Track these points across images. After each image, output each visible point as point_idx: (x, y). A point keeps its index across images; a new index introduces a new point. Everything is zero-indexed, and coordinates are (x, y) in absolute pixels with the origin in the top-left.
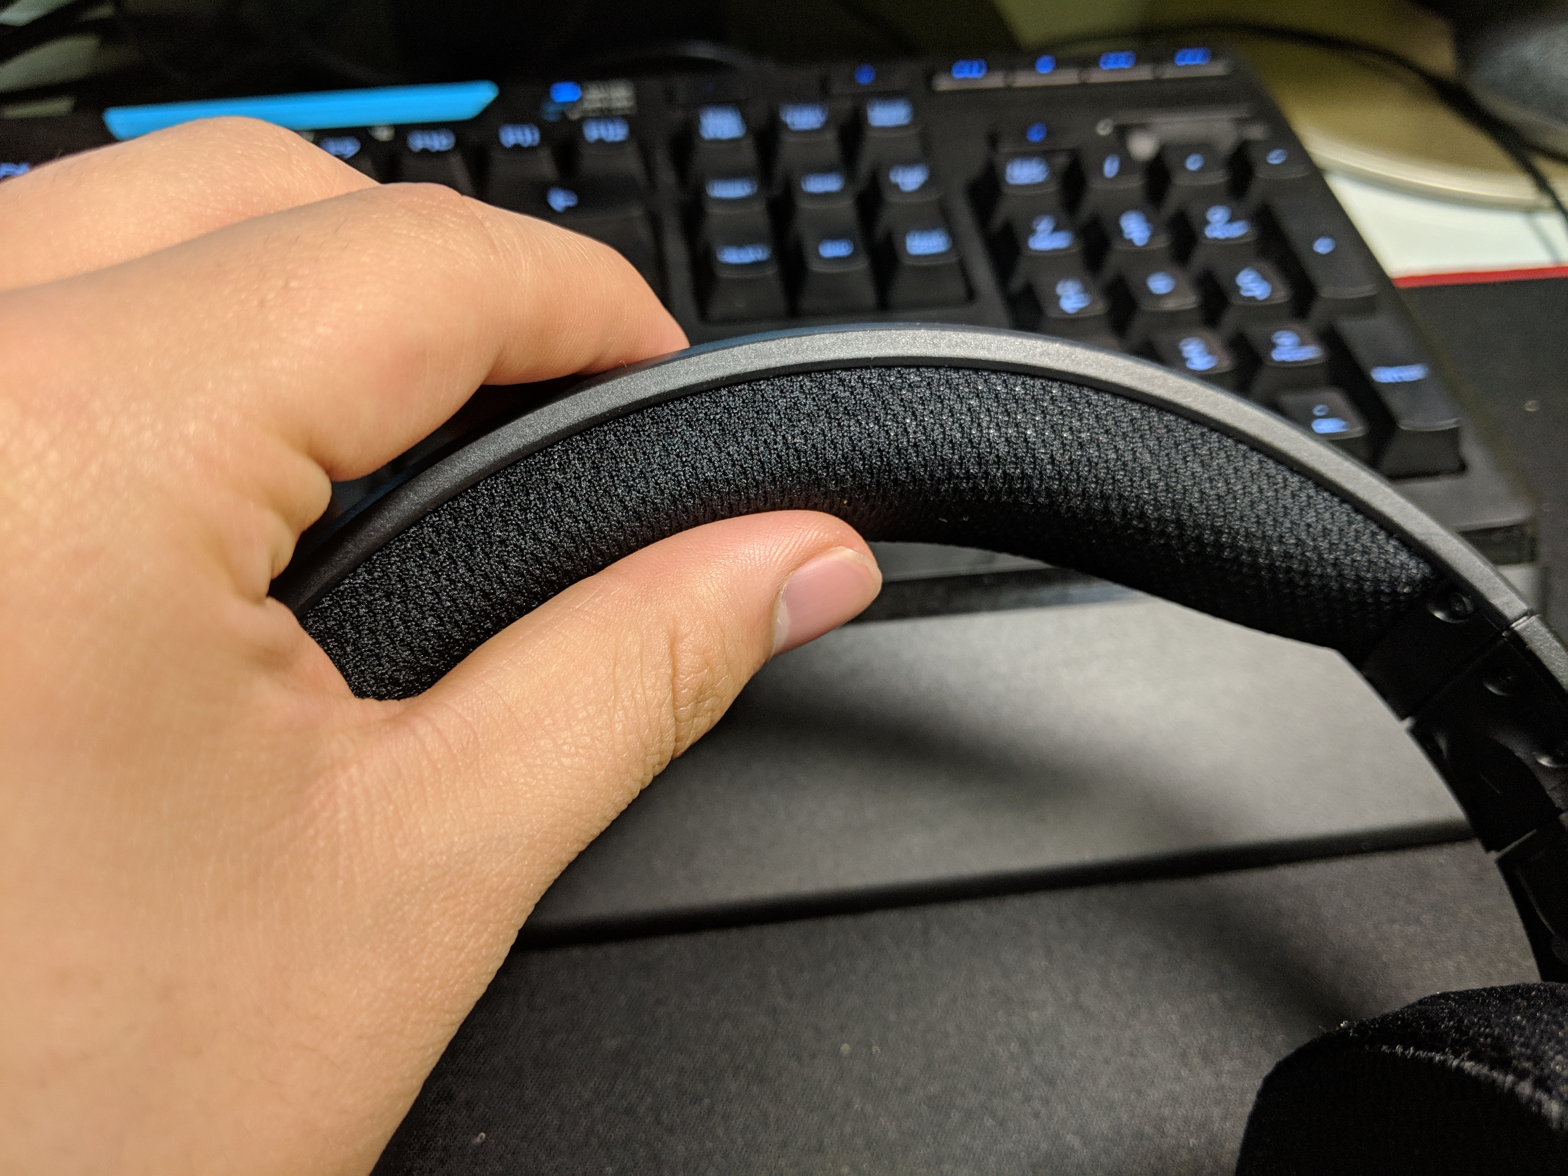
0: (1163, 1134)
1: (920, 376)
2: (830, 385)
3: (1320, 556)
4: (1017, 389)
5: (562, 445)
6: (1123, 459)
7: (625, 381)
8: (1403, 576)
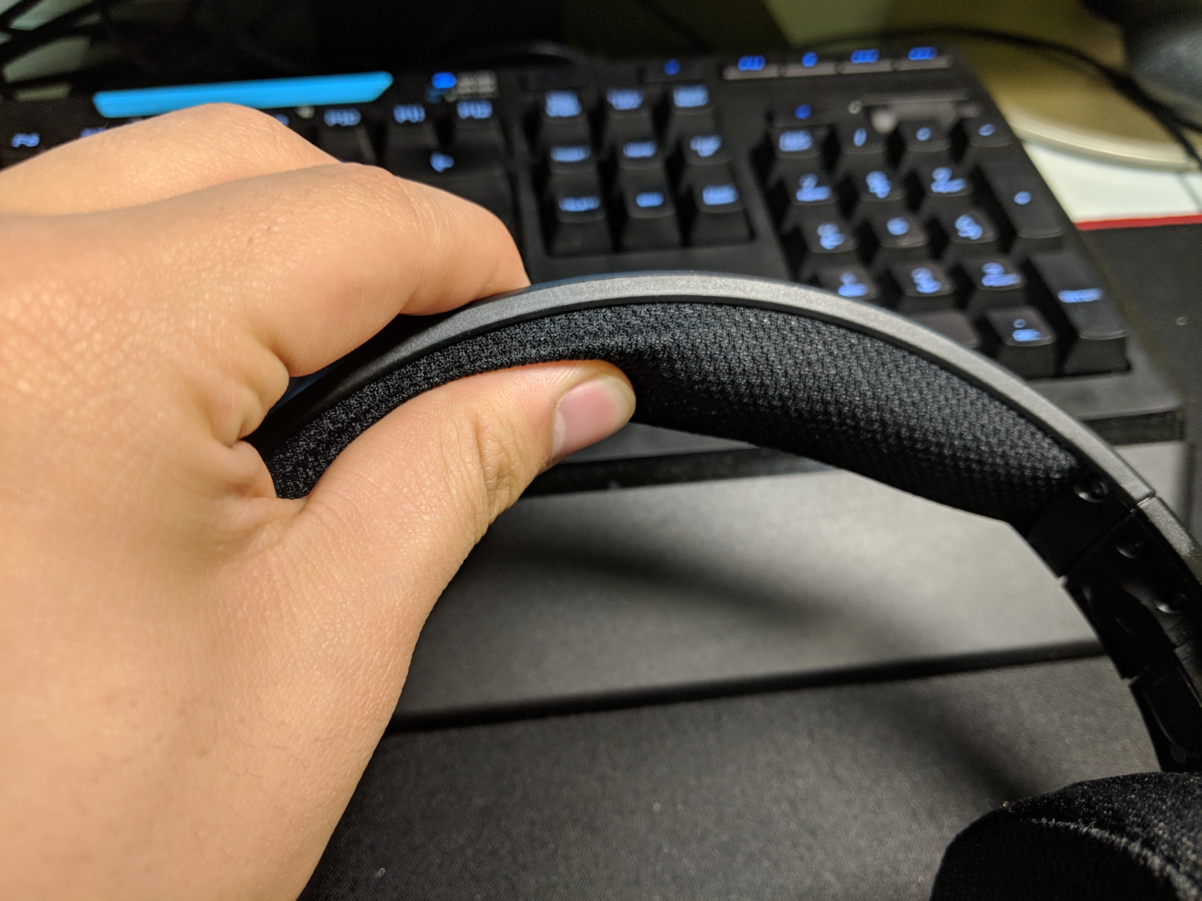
0: (898, 872)
1: (693, 309)
2: (626, 315)
3: (991, 448)
4: (765, 321)
5: (427, 359)
6: (841, 375)
7: (473, 311)
8: (1055, 465)
